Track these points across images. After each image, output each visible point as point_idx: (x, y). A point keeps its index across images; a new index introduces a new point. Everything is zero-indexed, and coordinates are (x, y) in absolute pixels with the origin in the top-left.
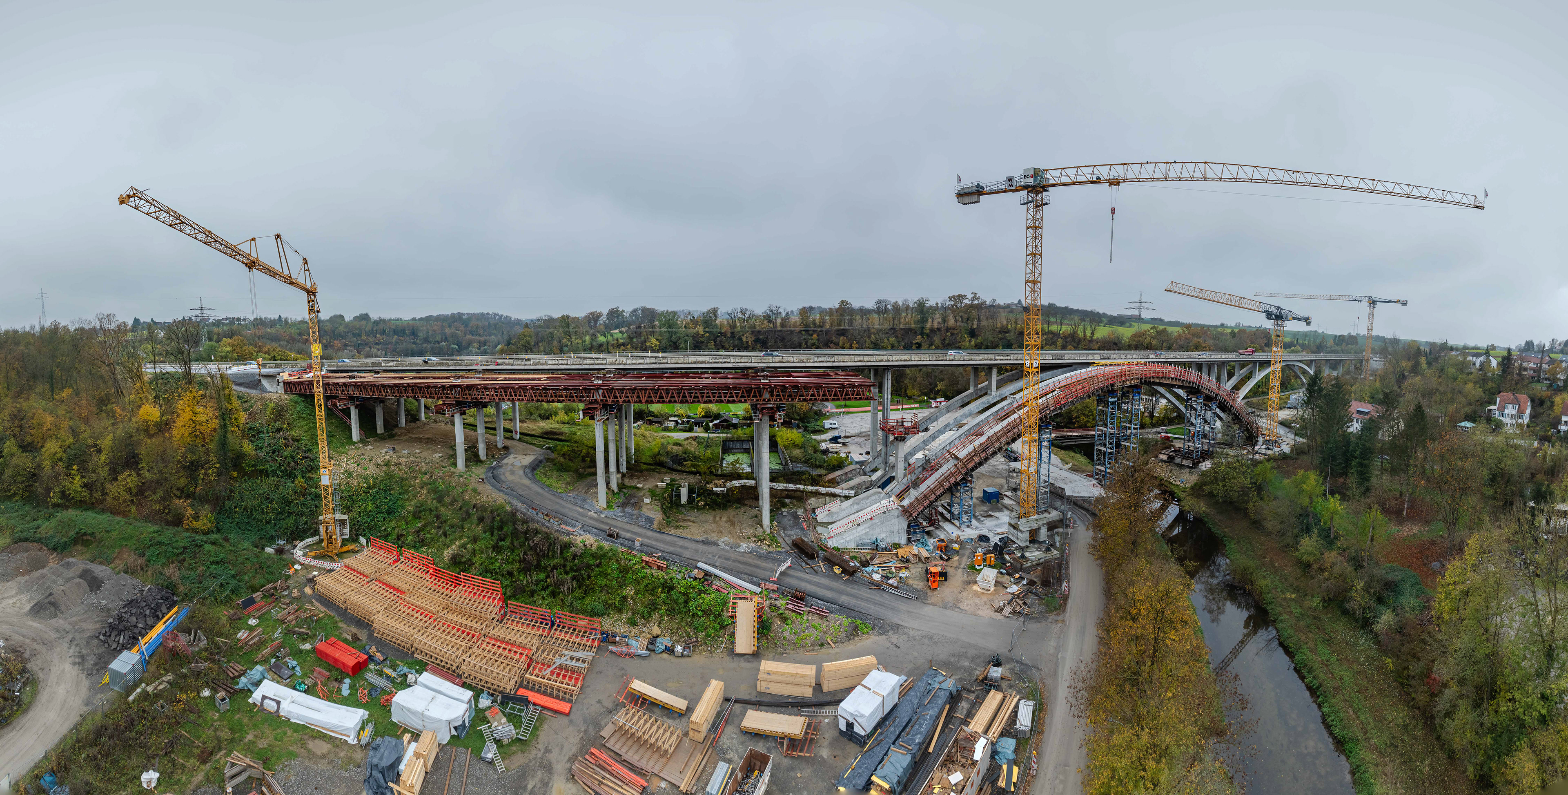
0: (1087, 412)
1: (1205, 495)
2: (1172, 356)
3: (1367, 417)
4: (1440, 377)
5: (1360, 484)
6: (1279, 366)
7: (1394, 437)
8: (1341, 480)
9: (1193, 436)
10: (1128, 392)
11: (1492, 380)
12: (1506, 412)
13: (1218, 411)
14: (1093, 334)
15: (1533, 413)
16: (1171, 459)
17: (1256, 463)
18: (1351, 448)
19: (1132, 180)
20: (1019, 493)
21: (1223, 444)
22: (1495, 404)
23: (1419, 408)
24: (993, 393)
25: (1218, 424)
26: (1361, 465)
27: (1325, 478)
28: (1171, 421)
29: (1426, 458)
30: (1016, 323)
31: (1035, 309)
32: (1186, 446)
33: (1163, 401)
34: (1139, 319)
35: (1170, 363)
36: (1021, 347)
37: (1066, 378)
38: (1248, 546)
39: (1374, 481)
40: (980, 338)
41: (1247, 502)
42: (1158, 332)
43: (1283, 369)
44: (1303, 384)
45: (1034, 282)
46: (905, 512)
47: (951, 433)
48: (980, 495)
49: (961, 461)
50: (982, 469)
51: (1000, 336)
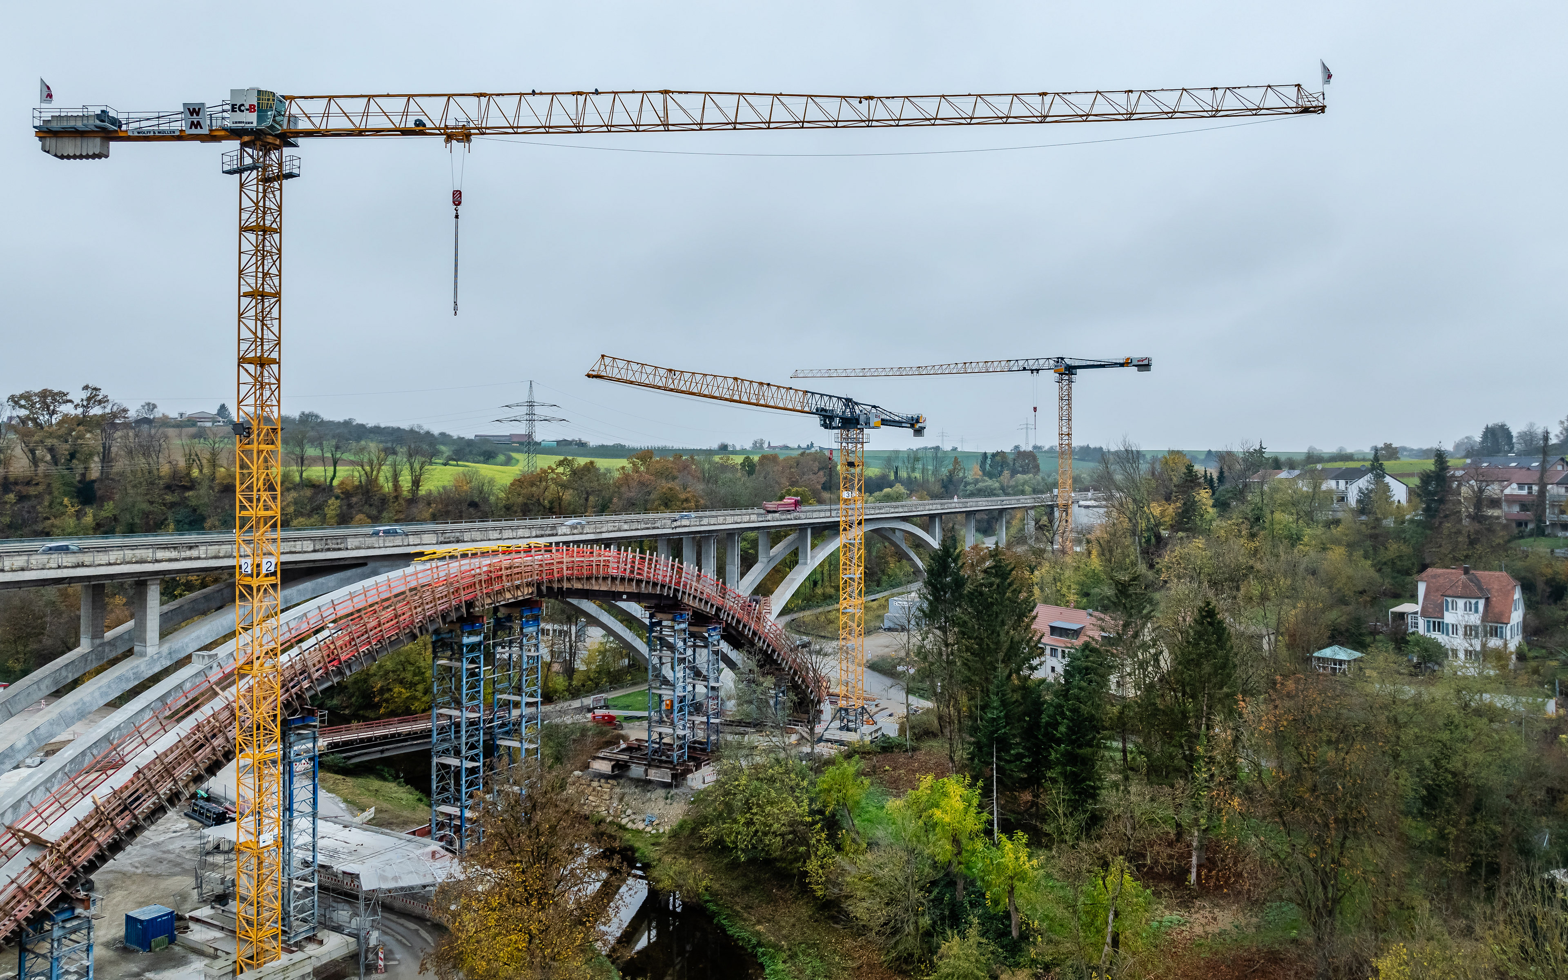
0: (409, 676)
1: (706, 849)
2: (610, 526)
3: (1077, 642)
4: (1253, 536)
5: (1075, 806)
6: (858, 533)
8: (1026, 796)
9: (670, 711)
10: (509, 618)
11: (1399, 535)
13: (724, 647)
14: (416, 483)
16: (620, 769)
17: (820, 765)
18: (1045, 717)
19: (500, 131)
20: (234, 906)
21: (740, 723)
22: (1413, 597)
23: (1208, 616)
24: (149, 651)
25: (728, 678)
27: (986, 792)
28: (616, 679)
30: (213, 463)
31: (265, 428)
32: (655, 736)
33: (595, 635)
34: (529, 445)
35: (607, 543)
36: (227, 524)
37: (352, 596)
38: (817, 963)
39: (1109, 797)
40: (109, 506)
41: (806, 856)
42: (574, 473)
43: (869, 539)
44: (917, 571)
45: (261, 361)
47: (24, 772)
48: (119, 931)
49: (54, 847)
50: (121, 861)
51: (169, 498)
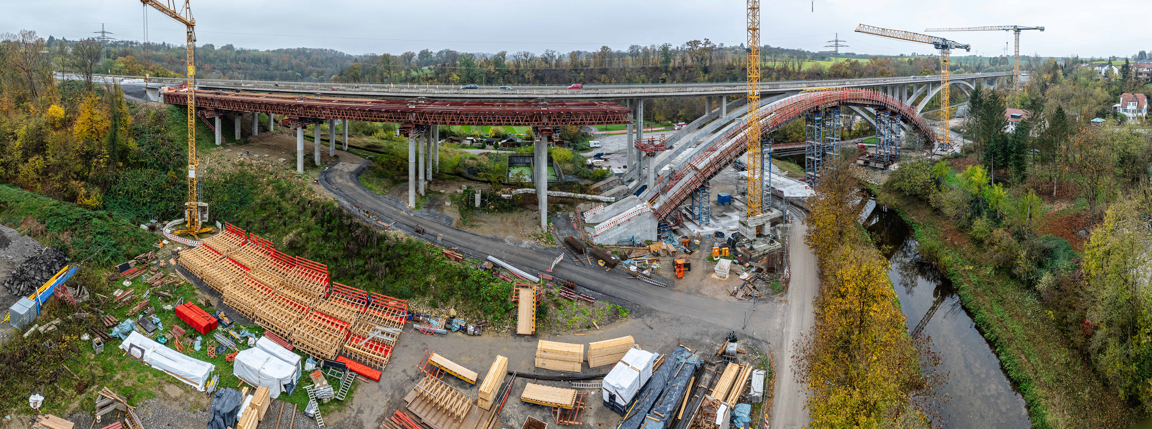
0: (798, 130)
1: (895, 191)
2: (863, 82)
3: (1020, 120)
4: (1074, 84)
5: (1018, 173)
6: (947, 85)
7: (1042, 134)
8: (1003, 171)
9: (883, 144)
10: (830, 112)
11: (1115, 84)
12: (1128, 108)
13: (902, 123)
14: (800, 67)
15: (1150, 108)
16: (867, 163)
17: (934, 163)
18: (1009, 145)
20: (747, 196)
21: (907, 149)
22: (1119, 102)
23: (1060, 110)
24: (724, 117)
25: (903, 133)
26: (1017, 158)
27: (989, 170)
28: (865, 134)
29: (1068, 149)
30: (740, 61)
31: (755, 50)
32: (878, 153)
33: (858, 118)
34: (836, 54)
35: (862, 88)
36: (745, 79)
37: (781, 103)
38: (932, 229)
39: (1029, 170)
40: (712, 74)
41: (929, 194)
42: (851, 64)
43: (951, 87)
44: (967, 97)
45: (754, 29)
46: (656, 214)
47: (692, 149)
48: (716, 199)
49: (700, 171)
50: (716, 178)
51: (727, 72)
